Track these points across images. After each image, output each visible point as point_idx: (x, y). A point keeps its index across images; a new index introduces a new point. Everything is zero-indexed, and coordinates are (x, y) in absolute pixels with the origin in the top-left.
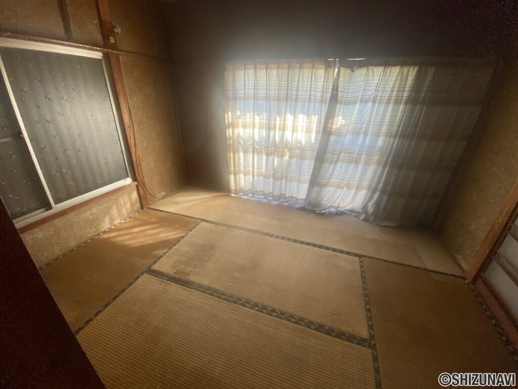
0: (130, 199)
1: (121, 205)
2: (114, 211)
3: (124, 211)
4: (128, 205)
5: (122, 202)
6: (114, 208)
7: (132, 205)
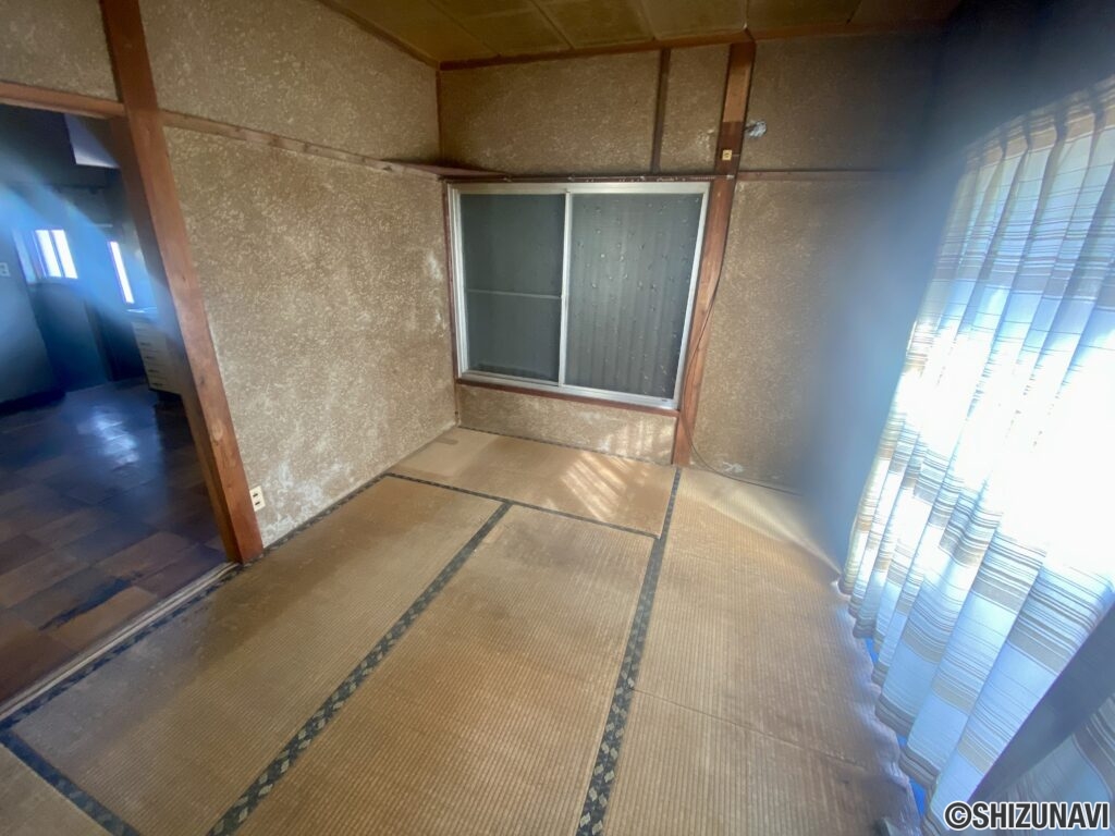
0: (657, 433)
1: (638, 432)
2: (624, 434)
3: (639, 444)
4: (650, 441)
5: (641, 430)
6: (626, 430)
7: (656, 446)
